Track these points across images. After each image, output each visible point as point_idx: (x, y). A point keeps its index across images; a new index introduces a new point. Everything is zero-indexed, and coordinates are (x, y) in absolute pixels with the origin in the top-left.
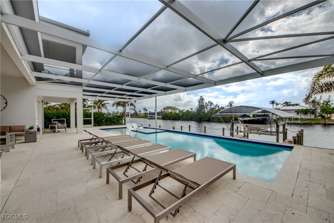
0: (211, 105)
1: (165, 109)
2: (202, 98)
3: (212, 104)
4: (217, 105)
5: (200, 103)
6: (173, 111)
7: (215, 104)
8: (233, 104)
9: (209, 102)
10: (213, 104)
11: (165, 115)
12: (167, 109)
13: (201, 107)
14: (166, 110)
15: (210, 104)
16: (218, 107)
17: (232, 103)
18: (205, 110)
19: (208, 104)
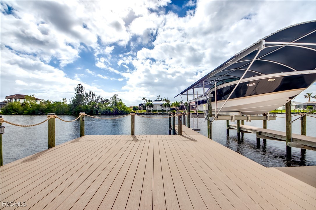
0: (93, 97)
1: (11, 99)
2: (81, 86)
3: (93, 95)
4: (100, 96)
5: (78, 93)
6: (28, 102)
7: (97, 95)
8: (117, 97)
9: (90, 93)
10: (95, 95)
11: (11, 108)
12: (15, 99)
13: (80, 97)
14: (13, 100)
15: (91, 95)
16: (101, 99)
17: (116, 95)
18: (85, 101)
19: (89, 94)
